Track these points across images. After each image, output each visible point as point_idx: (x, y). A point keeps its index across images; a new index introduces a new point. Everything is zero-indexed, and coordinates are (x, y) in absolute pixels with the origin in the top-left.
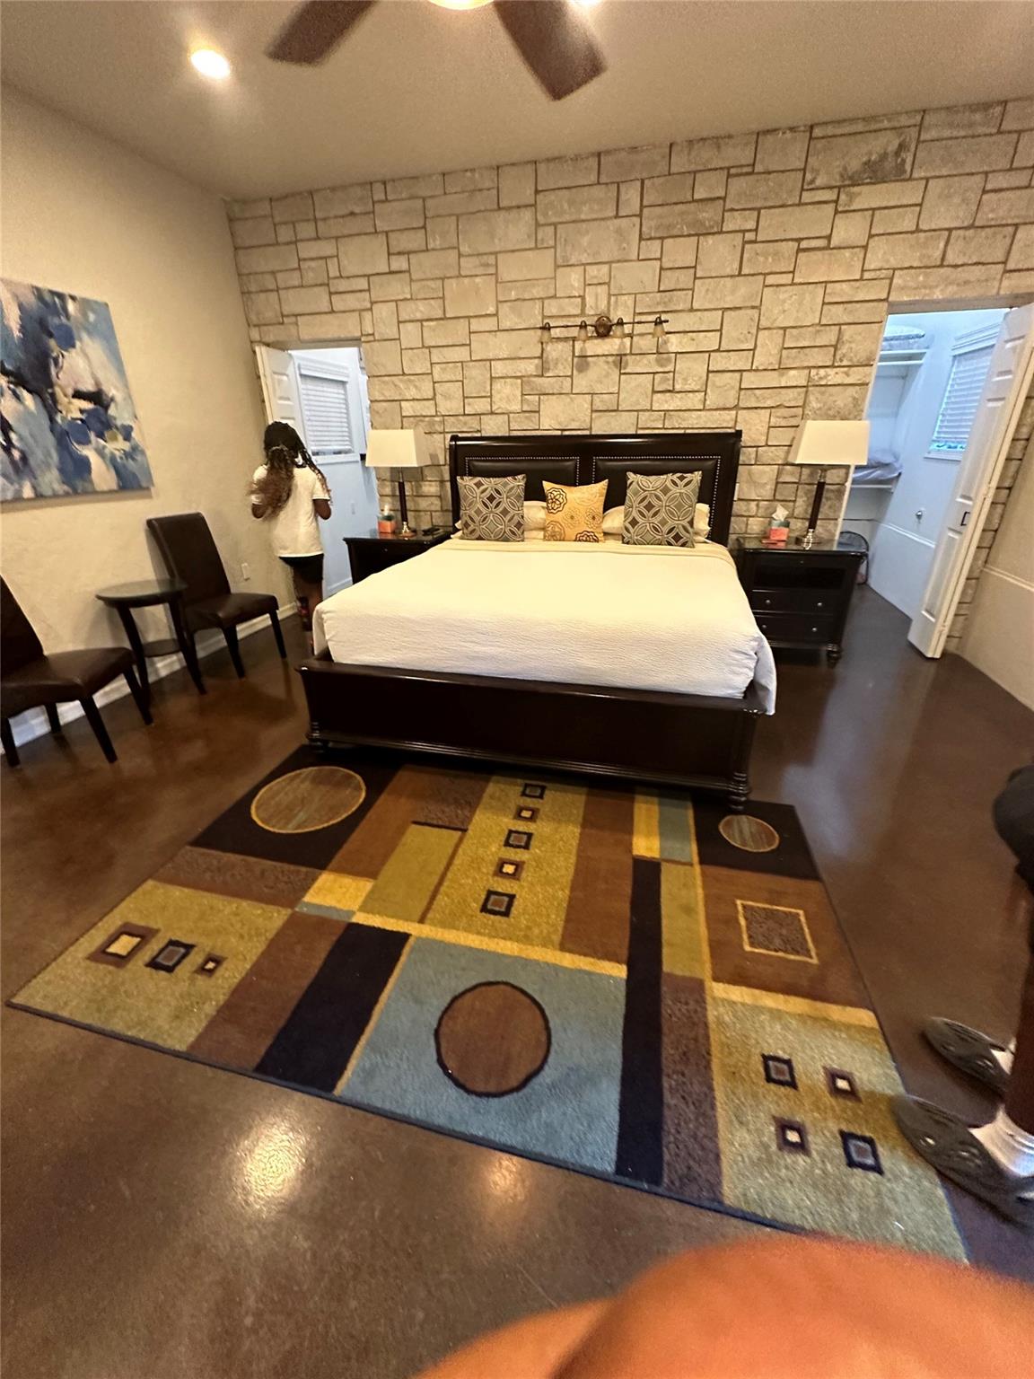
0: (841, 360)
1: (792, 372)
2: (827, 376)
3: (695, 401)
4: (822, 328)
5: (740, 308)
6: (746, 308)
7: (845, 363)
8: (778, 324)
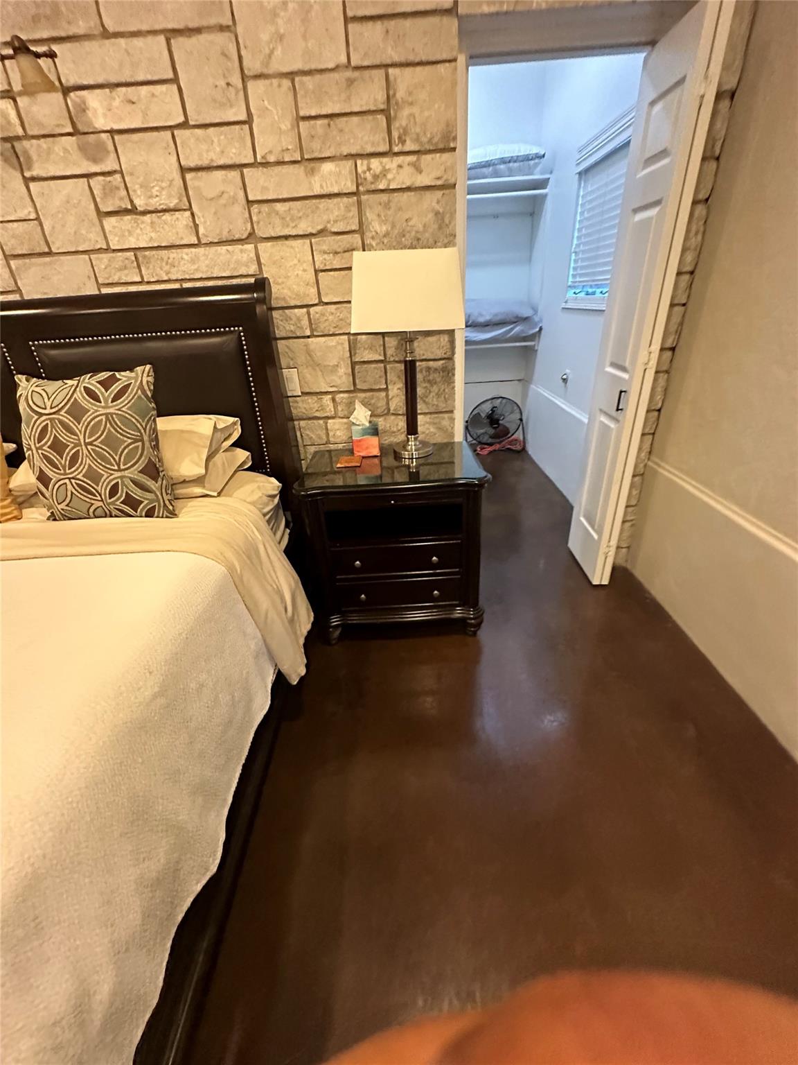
0: (403, 142)
1: (327, 167)
2: (385, 172)
3: (176, 227)
4: (356, 74)
5: (198, 31)
6: (209, 29)
7: (410, 146)
8: (278, 65)
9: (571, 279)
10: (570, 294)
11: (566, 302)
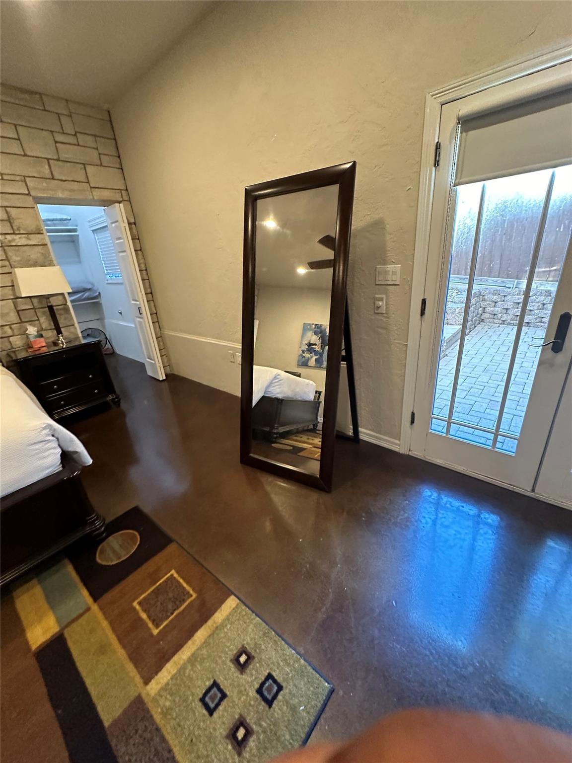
0: (19, 230)
2: (14, 240)
7: (22, 232)
9: (106, 271)
10: (108, 277)
11: (108, 280)
